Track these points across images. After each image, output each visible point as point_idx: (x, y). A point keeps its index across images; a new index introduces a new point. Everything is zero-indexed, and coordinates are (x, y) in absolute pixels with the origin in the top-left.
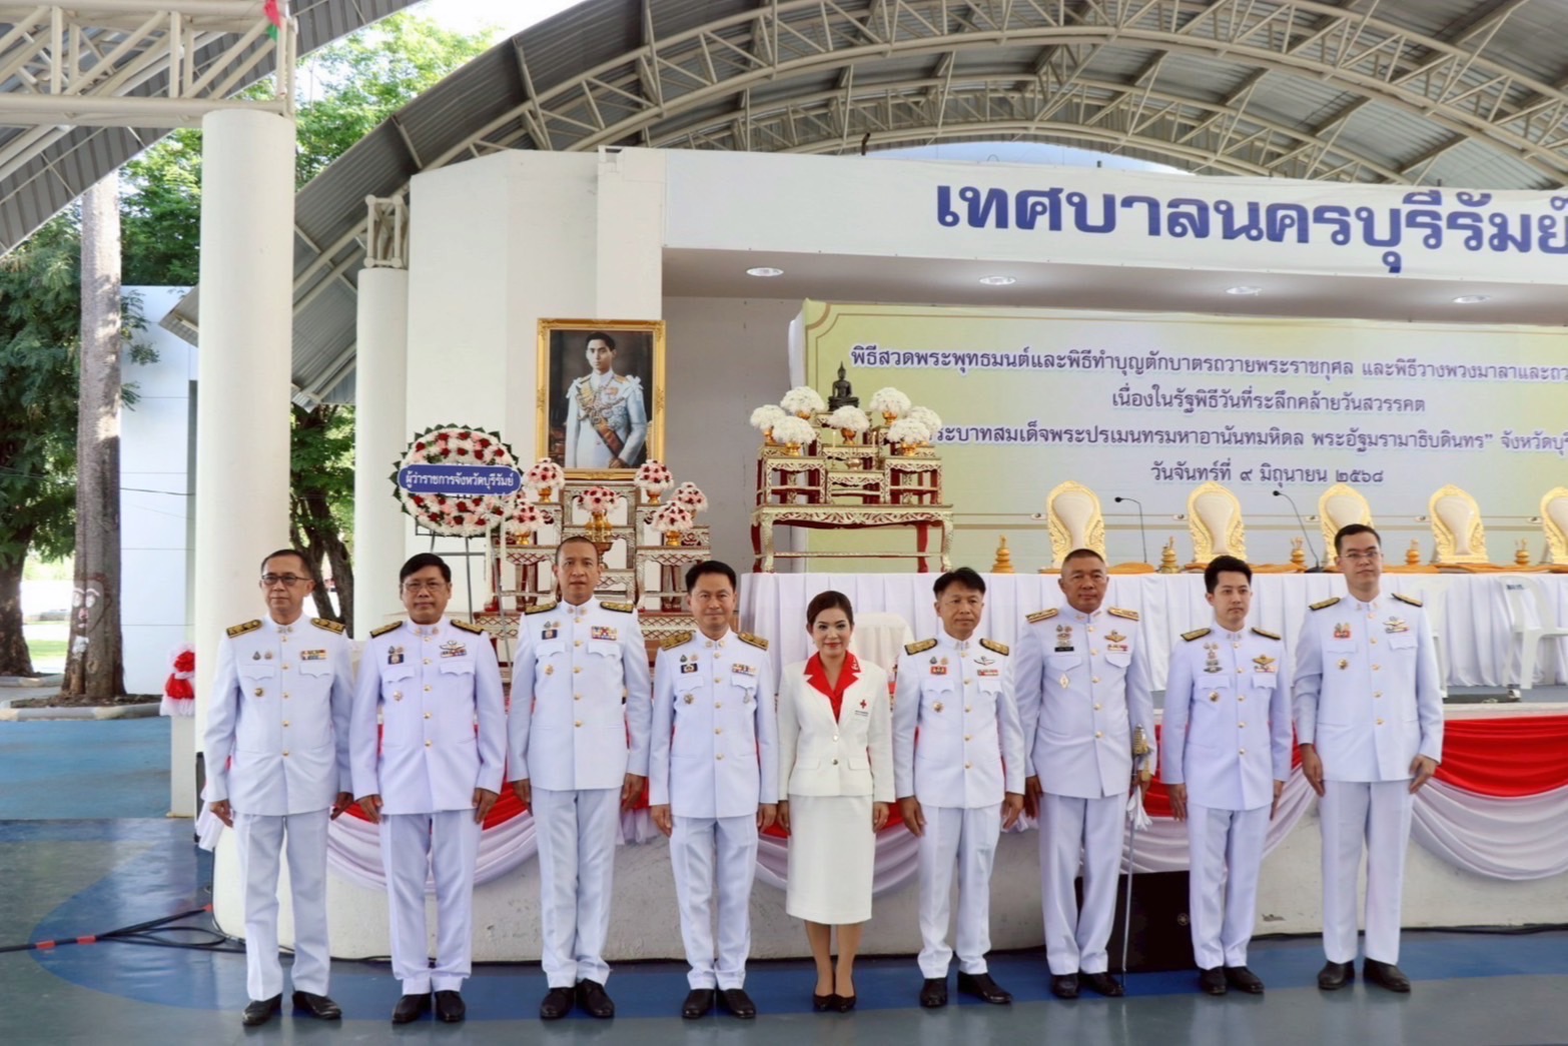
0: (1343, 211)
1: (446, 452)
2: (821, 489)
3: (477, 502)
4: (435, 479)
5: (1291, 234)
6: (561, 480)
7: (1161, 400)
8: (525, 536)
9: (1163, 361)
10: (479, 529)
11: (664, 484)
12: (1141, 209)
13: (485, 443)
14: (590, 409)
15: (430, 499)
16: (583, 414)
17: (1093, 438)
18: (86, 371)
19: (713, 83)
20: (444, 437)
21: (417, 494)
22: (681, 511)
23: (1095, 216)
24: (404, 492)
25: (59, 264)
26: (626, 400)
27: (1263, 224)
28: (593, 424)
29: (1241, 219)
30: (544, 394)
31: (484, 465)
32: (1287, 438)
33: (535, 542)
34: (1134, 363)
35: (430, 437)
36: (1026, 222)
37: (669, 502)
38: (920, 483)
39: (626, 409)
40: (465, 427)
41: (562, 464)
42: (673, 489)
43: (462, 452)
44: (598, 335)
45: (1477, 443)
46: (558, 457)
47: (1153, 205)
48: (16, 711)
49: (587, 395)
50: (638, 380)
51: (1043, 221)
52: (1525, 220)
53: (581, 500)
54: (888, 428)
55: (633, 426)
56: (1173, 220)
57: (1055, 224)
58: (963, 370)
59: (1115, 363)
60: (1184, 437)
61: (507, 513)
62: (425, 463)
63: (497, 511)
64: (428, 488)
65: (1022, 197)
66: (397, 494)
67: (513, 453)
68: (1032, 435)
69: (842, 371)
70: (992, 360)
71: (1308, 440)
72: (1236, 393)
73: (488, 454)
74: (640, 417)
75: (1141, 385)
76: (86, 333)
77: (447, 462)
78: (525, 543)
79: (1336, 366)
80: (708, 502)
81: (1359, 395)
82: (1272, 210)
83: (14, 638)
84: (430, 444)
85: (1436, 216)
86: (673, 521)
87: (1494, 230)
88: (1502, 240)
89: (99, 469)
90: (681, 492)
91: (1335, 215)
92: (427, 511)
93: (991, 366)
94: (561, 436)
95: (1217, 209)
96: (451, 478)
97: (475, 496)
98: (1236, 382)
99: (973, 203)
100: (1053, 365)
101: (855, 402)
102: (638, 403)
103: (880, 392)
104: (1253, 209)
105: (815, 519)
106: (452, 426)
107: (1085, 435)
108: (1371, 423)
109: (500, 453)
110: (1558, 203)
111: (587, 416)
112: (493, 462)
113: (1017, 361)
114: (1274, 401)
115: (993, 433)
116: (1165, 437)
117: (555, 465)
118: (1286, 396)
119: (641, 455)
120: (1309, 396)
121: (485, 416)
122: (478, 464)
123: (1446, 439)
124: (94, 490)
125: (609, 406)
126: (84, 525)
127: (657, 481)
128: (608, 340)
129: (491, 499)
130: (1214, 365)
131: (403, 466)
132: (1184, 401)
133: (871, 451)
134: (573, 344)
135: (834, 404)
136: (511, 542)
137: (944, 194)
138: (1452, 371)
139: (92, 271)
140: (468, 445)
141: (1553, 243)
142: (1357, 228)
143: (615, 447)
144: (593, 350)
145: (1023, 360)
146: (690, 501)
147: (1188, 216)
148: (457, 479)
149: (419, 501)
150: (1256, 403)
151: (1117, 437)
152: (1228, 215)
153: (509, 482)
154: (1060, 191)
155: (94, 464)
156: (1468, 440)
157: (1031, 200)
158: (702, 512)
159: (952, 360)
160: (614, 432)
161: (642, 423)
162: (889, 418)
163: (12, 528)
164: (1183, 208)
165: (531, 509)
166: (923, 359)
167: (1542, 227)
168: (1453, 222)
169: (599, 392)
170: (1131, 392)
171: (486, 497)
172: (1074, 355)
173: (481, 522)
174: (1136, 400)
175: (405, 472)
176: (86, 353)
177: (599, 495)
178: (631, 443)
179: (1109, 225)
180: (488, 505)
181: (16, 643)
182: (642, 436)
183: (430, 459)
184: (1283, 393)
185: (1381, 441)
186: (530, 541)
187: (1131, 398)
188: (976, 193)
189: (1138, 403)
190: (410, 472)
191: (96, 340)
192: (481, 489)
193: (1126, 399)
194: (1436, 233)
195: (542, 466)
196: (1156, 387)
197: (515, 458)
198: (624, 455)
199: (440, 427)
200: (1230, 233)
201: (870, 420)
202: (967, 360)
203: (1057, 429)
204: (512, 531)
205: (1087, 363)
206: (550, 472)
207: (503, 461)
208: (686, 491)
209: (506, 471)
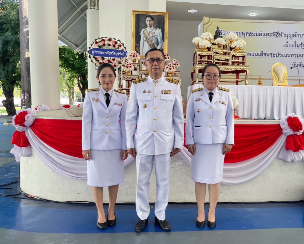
1: (104, 45)
2: (212, 60)
3: (114, 60)
4: (101, 53)
6: (139, 58)
7: (296, 46)
8: (128, 72)
9: (298, 35)
11: (167, 59)
13: (116, 43)
14: (147, 38)
15: (99, 58)
16: (145, 39)
17: (278, 56)
18: (21, 40)
20: (104, 41)
21: (96, 57)
22: (173, 66)
24: (92, 56)
25: (14, 13)
26: (157, 36)
28: (148, 42)
30: (134, 33)
31: (116, 49)
33: (132, 74)
34: (290, 35)
35: (99, 40)
37: (169, 64)
38: (238, 59)
39: (157, 38)
40: (110, 38)
41: (139, 53)
42: (170, 61)
43: (109, 45)
44: (149, 16)
46: (138, 51)
48: (8, 123)
49: (146, 34)
50: (160, 30)
54: (231, 44)
55: (159, 43)
58: (244, 37)
59: (285, 35)
60: (302, 56)
61: (123, 64)
62: (98, 48)
63: (120, 63)
64: (99, 55)
67: (124, 46)
68: (262, 55)
69: (218, 28)
70: (252, 34)
73: (117, 46)
74: (161, 41)
75: (291, 41)
76: (21, 30)
77: (104, 48)
78: (129, 74)
80: (180, 65)
83: (12, 107)
84: (100, 42)
86: (170, 69)
89: (26, 65)
90: (172, 62)
92: (99, 62)
93: (252, 36)
94: (139, 46)
96: (106, 52)
97: (113, 58)
100: (268, 36)
102: (160, 37)
106: (106, 37)
107: (275, 55)
109: (120, 46)
111: (146, 40)
112: (118, 48)
113: (259, 35)
115: (251, 54)
116: (297, 56)
117: (137, 53)
121: (115, 36)
122: (114, 49)
124: (25, 70)
125: (152, 37)
126: (23, 79)
128: (152, 18)
129: (118, 59)
131: (91, 48)
132: (303, 46)
134: (142, 18)
136: (124, 73)
139: (22, 14)
140: (111, 43)
144: (148, 21)
145: (261, 34)
146: (175, 64)
148: (108, 53)
149: (96, 59)
151: (284, 55)
153: (123, 54)
155: (25, 64)
158: (178, 67)
159: (242, 34)
160: (154, 45)
161: (161, 42)
162: (231, 41)
163: (10, 81)
165: (130, 64)
169: (149, 33)
170: (289, 43)
171: (116, 58)
172: (274, 33)
173: (115, 66)
176: (21, 35)
180: (117, 61)
181: (13, 108)
182: (162, 46)
183: (99, 46)
186: (130, 73)
187: (289, 45)
189: (290, 46)
190: (93, 50)
191: (24, 32)
192: (115, 56)
193: (287, 45)
195: (133, 53)
196: (295, 42)
197: (125, 48)
199: (102, 38)
201: (226, 42)
202: (246, 34)
203: (268, 53)
204: (125, 70)
205: (277, 35)
206: (136, 55)
207: (121, 48)
208: (174, 62)
209: (122, 51)
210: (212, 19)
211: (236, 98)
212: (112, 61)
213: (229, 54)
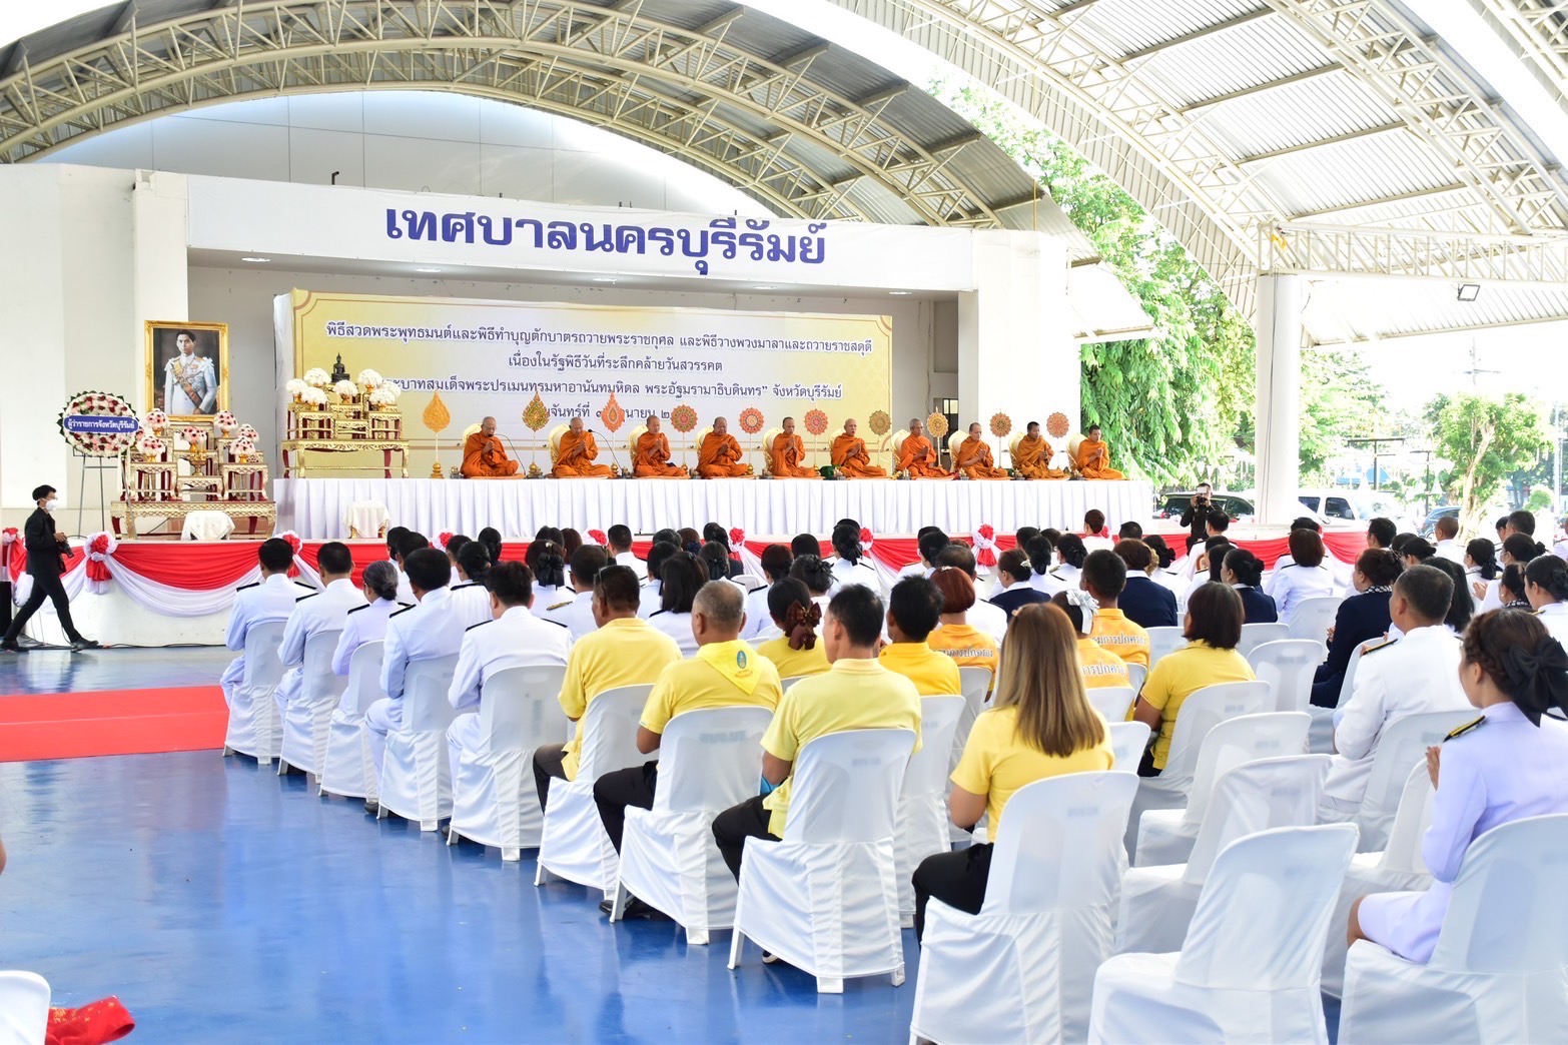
0: (669, 232)
1: (91, 408)
2: (331, 430)
3: (113, 437)
4: (87, 424)
5: (633, 247)
7: (542, 362)
8: (153, 457)
9: (544, 336)
10: (114, 453)
11: (233, 426)
12: (530, 229)
13: (115, 403)
14: (180, 378)
15: (83, 436)
16: (176, 381)
17: (495, 388)
19: (182, 70)
20: (90, 399)
21: (75, 433)
22: (247, 442)
23: (498, 233)
24: (66, 431)
26: (203, 374)
27: (614, 241)
28: (182, 387)
29: (598, 237)
30: (150, 368)
31: (115, 416)
32: (628, 388)
34: (523, 336)
35: (81, 399)
36: (449, 236)
38: (387, 427)
39: (203, 378)
40: (102, 393)
43: (102, 408)
44: (184, 332)
45: (757, 392)
47: (538, 227)
49: (178, 369)
50: (211, 360)
51: (461, 236)
52: (792, 240)
53: (183, 435)
54: (369, 394)
55: (208, 389)
56: (552, 237)
57: (470, 239)
58: (404, 340)
59: (511, 337)
60: (558, 387)
62: (80, 414)
63: (125, 443)
64: (83, 429)
65: (446, 219)
66: (62, 432)
67: (133, 409)
68: (453, 385)
69: (339, 357)
70: (425, 334)
71: (643, 390)
72: (593, 358)
73: (117, 409)
74: (212, 383)
75: (528, 351)
77: (92, 414)
78: (154, 461)
79: (662, 340)
81: (677, 360)
82: (620, 231)
84: (81, 403)
85: (732, 236)
86: (245, 448)
87: (771, 247)
88: (775, 254)
90: (244, 431)
91: (663, 235)
92: (82, 443)
93: (425, 338)
95: (582, 230)
96: (96, 423)
97: (112, 434)
98: (593, 350)
99: (412, 222)
100: (467, 337)
101: (347, 377)
102: (211, 375)
103: (364, 372)
104: (607, 229)
105: (329, 448)
106: (94, 393)
107: (490, 385)
108: (685, 378)
109: (124, 409)
110: (813, 229)
111: (178, 382)
112: (121, 414)
113: (443, 335)
114: (619, 363)
115: (426, 384)
116: (545, 388)
118: (627, 360)
119: (213, 408)
120: (644, 360)
121: (113, 389)
122: (112, 415)
123: (736, 390)
125: (192, 376)
127: (229, 424)
128: (191, 335)
129: (121, 436)
130: (579, 338)
131: (65, 417)
132: (558, 363)
133: (359, 407)
134: (168, 337)
135: (335, 379)
137: (391, 214)
138: (741, 343)
140: (104, 404)
141: (810, 256)
142: (678, 243)
143: (197, 402)
144: (181, 341)
145: (447, 333)
146: (250, 436)
147: (563, 234)
148: (100, 424)
149: (77, 437)
150: (607, 364)
151: (511, 387)
152: (590, 234)
153: (132, 426)
154: (474, 214)
156: (751, 390)
157: (453, 221)
158: (258, 443)
159: (398, 333)
160: (196, 393)
161: (214, 387)
162: (369, 388)
164: (559, 229)
165: (158, 441)
166: (377, 332)
167: (802, 245)
168: (743, 240)
169: (186, 367)
170: (522, 356)
171: (118, 435)
172: (482, 331)
173: (116, 449)
174: (525, 362)
175: (67, 420)
177: (194, 432)
178: (207, 399)
179: (507, 239)
180: (119, 440)
182: (214, 395)
183: (82, 412)
184: (626, 357)
185: (692, 391)
187: (521, 361)
188: (414, 215)
189: (526, 364)
190: (69, 420)
192: (115, 430)
193: (517, 361)
194: (732, 248)
196: (538, 353)
197: (134, 412)
198: (202, 407)
199: (85, 393)
200: (590, 246)
201: (358, 389)
202: (408, 333)
203: (470, 381)
205: (491, 337)
206: (162, 419)
207: (126, 414)
208: (246, 429)
209: (129, 420)
210: (315, 296)
211: (384, 506)
212: (109, 440)
213: (366, 415)
